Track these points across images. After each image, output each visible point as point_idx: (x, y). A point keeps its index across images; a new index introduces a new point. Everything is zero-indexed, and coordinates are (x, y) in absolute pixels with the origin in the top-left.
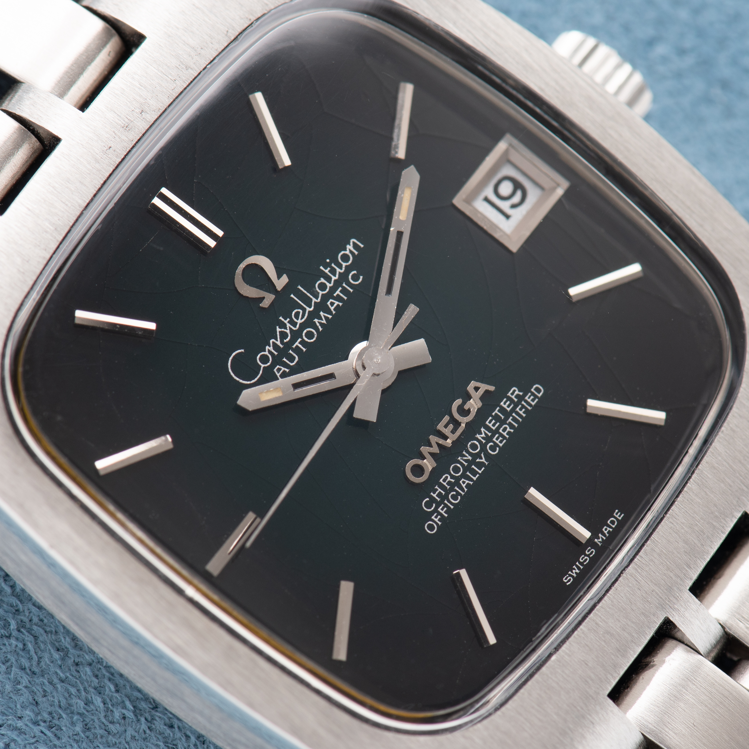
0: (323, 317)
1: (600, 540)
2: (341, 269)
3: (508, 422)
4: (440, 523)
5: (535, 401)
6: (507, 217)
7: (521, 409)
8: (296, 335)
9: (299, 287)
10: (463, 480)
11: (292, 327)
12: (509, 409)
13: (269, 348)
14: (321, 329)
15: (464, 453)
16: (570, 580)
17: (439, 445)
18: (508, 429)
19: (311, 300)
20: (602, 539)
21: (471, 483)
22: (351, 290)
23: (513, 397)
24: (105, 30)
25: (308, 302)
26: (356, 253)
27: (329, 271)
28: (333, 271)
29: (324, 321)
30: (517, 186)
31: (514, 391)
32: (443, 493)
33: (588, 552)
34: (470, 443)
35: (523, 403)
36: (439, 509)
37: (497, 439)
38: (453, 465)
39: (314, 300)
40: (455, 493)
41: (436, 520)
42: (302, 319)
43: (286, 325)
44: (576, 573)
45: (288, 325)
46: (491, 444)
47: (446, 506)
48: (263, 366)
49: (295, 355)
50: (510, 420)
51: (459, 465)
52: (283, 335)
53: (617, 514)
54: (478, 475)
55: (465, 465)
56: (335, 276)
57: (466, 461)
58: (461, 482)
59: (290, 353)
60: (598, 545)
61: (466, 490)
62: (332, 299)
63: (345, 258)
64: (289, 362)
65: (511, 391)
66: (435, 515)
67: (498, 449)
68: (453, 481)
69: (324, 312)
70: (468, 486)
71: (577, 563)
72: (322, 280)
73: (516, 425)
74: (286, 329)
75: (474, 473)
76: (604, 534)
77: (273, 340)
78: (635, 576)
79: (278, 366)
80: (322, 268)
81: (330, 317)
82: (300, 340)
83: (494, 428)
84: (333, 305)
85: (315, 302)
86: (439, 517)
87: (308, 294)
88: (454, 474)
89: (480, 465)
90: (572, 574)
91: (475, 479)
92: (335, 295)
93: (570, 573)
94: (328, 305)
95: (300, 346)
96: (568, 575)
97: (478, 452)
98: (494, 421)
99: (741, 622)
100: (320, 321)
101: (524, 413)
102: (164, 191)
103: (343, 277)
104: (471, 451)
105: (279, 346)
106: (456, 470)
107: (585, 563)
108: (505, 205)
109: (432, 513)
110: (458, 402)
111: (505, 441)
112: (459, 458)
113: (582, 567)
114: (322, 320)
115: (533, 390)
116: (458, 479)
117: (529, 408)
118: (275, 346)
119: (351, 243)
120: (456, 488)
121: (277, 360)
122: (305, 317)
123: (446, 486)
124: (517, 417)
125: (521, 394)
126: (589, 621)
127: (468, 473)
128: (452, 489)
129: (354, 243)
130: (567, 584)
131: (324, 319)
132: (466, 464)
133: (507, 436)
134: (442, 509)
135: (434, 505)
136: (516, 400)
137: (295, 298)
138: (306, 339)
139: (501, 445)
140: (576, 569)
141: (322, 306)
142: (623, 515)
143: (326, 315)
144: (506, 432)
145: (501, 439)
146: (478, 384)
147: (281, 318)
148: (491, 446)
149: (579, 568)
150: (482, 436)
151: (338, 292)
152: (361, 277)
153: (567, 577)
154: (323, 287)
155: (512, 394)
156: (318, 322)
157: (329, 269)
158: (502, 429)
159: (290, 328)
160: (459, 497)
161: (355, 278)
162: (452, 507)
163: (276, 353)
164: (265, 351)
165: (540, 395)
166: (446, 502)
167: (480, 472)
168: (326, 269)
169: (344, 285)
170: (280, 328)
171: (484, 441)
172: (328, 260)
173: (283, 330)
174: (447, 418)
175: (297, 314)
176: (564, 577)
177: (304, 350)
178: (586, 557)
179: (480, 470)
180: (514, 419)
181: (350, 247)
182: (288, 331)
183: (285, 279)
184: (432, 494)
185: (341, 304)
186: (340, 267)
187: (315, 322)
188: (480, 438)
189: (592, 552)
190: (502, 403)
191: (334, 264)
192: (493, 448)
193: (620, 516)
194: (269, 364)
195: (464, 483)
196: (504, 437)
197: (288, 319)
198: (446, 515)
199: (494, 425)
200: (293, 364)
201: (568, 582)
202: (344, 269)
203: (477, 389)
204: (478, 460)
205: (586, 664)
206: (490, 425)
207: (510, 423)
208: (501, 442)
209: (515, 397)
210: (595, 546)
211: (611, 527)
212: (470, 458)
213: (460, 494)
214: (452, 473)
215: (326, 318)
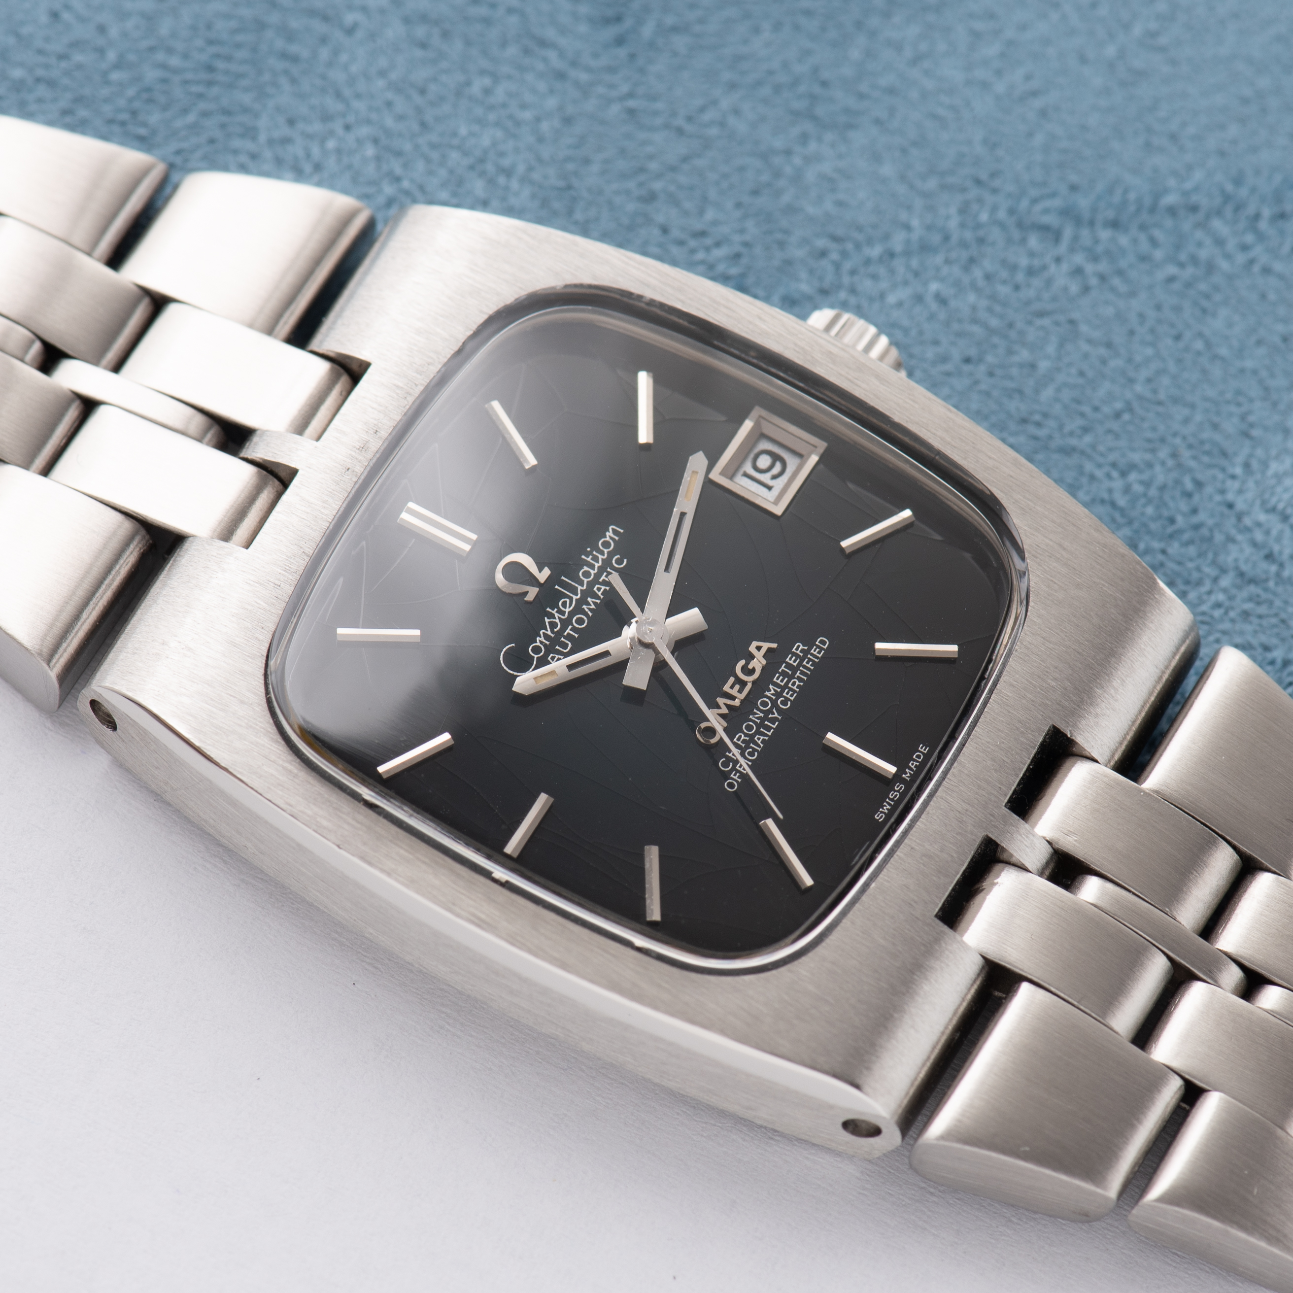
0: (591, 603)
1: (908, 775)
2: (604, 555)
3: (796, 676)
4: (740, 780)
5: (822, 653)
6: (769, 488)
7: (808, 663)
8: (566, 623)
10: (757, 736)
11: (560, 616)
12: (795, 664)
13: (540, 639)
14: (590, 614)
15: (755, 711)
16: (882, 816)
17: (727, 705)
18: (797, 683)
20: (910, 773)
21: (767, 738)
23: (798, 652)
24: (332, 370)
26: (617, 538)
27: (592, 559)
28: (596, 559)
29: (593, 607)
30: (776, 457)
31: (799, 646)
33: (897, 787)
34: (760, 701)
36: (737, 767)
37: (787, 693)
38: (745, 724)
39: (580, 588)
40: (751, 750)
41: (736, 777)
43: (554, 615)
44: (887, 809)
45: (557, 615)
46: (782, 699)
48: (536, 656)
49: (567, 642)
50: (798, 674)
51: (751, 723)
52: (553, 625)
53: (922, 748)
54: (772, 730)
55: (757, 722)
56: (598, 562)
57: (757, 718)
58: (756, 739)
59: (562, 641)
60: (907, 780)
61: (762, 745)
62: (598, 584)
63: (606, 545)
64: (563, 648)
65: (795, 647)
66: (734, 773)
67: (789, 703)
68: (748, 738)
69: (591, 598)
70: (763, 741)
71: (887, 800)
72: (586, 568)
73: (805, 678)
74: (555, 619)
75: (768, 728)
76: (911, 769)
78: (946, 798)
80: (583, 557)
81: (598, 601)
82: (570, 627)
83: (782, 684)
86: (738, 774)
88: (748, 732)
89: (773, 721)
90: (883, 810)
91: (770, 734)
93: (881, 810)
94: (595, 591)
95: (571, 632)
96: (879, 813)
97: (769, 708)
98: (781, 677)
99: (1068, 836)
100: (588, 607)
101: (811, 665)
102: (411, 505)
104: (762, 708)
105: (550, 636)
106: (749, 728)
107: (895, 799)
108: (765, 478)
109: (730, 772)
110: (742, 662)
111: (795, 695)
112: (751, 717)
113: (892, 803)
114: (591, 605)
115: (817, 643)
116: (752, 737)
117: (816, 660)
118: (546, 637)
119: (610, 530)
120: (751, 745)
123: (741, 744)
124: (805, 670)
125: (806, 648)
126: (904, 847)
127: (762, 729)
128: (748, 747)
129: (613, 529)
130: (880, 821)
131: (592, 604)
132: (759, 721)
133: (798, 690)
134: (740, 767)
135: (731, 764)
136: (801, 654)
137: (560, 589)
138: (577, 626)
139: (792, 699)
140: (887, 805)
142: (928, 748)
144: (795, 686)
145: (791, 693)
147: (548, 609)
148: (782, 701)
149: (889, 804)
150: (771, 693)
152: (625, 561)
153: (879, 815)
154: (587, 575)
155: (797, 649)
156: (587, 608)
157: (591, 557)
158: (791, 683)
159: (559, 618)
160: (756, 753)
161: (619, 562)
162: (750, 763)
163: (548, 643)
164: (537, 642)
165: (825, 647)
167: (774, 727)
168: (588, 557)
170: (548, 618)
171: (774, 698)
172: (589, 549)
173: (551, 620)
174: (732, 680)
176: (876, 814)
177: (576, 636)
178: (896, 793)
179: (774, 725)
180: (802, 673)
181: (609, 534)
182: (557, 621)
184: (727, 754)
186: (602, 553)
187: (584, 608)
188: (769, 695)
189: (902, 787)
190: (788, 660)
191: (596, 552)
192: (784, 703)
193: (925, 750)
195: (759, 739)
196: (794, 691)
197: (556, 610)
199: (782, 681)
201: (880, 819)
204: (770, 716)
205: (908, 888)
206: (779, 681)
207: (798, 676)
208: (792, 696)
209: (800, 652)
210: (903, 781)
211: (918, 762)
212: (762, 715)
213: (757, 751)
214: (745, 731)
215: (595, 603)
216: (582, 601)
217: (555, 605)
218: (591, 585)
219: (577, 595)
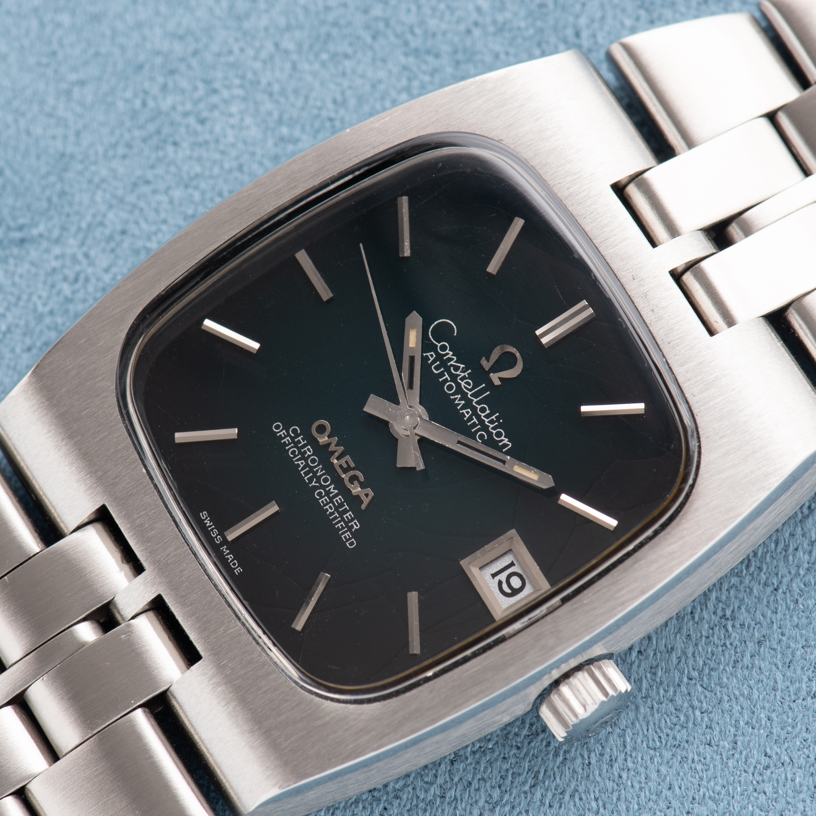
0: (460, 402)
1: (224, 550)
2: (492, 429)
3: (335, 512)
4: (278, 435)
5: (344, 539)
6: (494, 575)
7: (342, 525)
8: (454, 378)
9: (488, 393)
10: (304, 463)
11: (461, 377)
12: (345, 516)
13: (450, 355)
14: (452, 397)
15: (324, 471)
16: (204, 517)
17: (335, 452)
18: (330, 510)
19: (476, 398)
20: (225, 552)
21: (300, 469)
22: (473, 430)
23: (353, 523)
25: (475, 395)
26: (500, 444)
27: (493, 419)
28: (492, 422)
29: (457, 402)
30: (515, 592)
31: (357, 526)
32: (299, 445)
33: (219, 537)
34: (329, 478)
35: (346, 529)
36: (288, 438)
37: (326, 500)
38: (317, 459)
39: (475, 400)
40: (297, 454)
41: (281, 433)
42: (464, 386)
44: (207, 523)
45: (463, 374)
46: (324, 494)
47: (290, 444)
48: (439, 345)
49: (439, 371)
50: (336, 514)
51: (316, 464)
52: (456, 368)
53: (239, 570)
54: (303, 476)
55: (315, 468)
56: (488, 422)
57: (318, 470)
58: (303, 461)
59: (442, 368)
60: (222, 548)
61: (296, 463)
62: (471, 414)
63: (499, 435)
64: (436, 366)
65: (357, 523)
66: (286, 434)
67: (318, 497)
68: (306, 456)
69: (464, 404)
70: (298, 465)
71: (213, 527)
72: (488, 412)
73: (331, 518)
74: (461, 372)
75: (306, 474)
76: (228, 554)
77: (455, 360)
79: (435, 356)
80: (498, 414)
81: (459, 408)
82: (449, 379)
83: (334, 500)
84: (467, 413)
85: (473, 400)
86: (283, 436)
87: (481, 397)
88: (310, 458)
89: (311, 480)
90: (207, 520)
91: (302, 472)
92: (474, 417)
93: (209, 519)
94: (468, 409)
95: (444, 378)
96: (207, 516)
97: (321, 482)
98: (340, 502)
100: (458, 399)
101: (338, 527)
102: (590, 311)
103: (485, 428)
104: (324, 477)
105: (450, 362)
106: (313, 461)
107: (211, 532)
108: (503, 577)
109: (288, 432)
110: (362, 479)
111: (322, 505)
112: (321, 466)
113: (209, 529)
115: (353, 540)
116: (306, 460)
117: (341, 532)
118: (450, 359)
119: (508, 443)
120: (300, 456)
121: (439, 357)
122: (464, 389)
123: (304, 449)
124: (337, 521)
125: (353, 530)
127: (308, 469)
128: (300, 453)
129: (509, 445)
130: (201, 513)
132: (315, 470)
133: (325, 508)
134: (288, 440)
135: (293, 435)
136: (350, 524)
137: (481, 387)
138: (448, 384)
139: (320, 501)
140: (210, 524)
141: (468, 404)
142: (237, 574)
143: (461, 405)
144: (328, 508)
145: (325, 502)
146: (370, 497)
147: (470, 371)
148: (322, 493)
149: (210, 526)
150: (332, 489)
151: (475, 420)
152: (481, 442)
154: (483, 410)
155: (355, 523)
157: (495, 419)
158: (332, 506)
159: (460, 375)
160: (292, 456)
161: (482, 437)
162: (287, 448)
163: (445, 358)
164: (449, 351)
165: (347, 544)
166: (292, 445)
167: (306, 478)
168: (496, 417)
169: (479, 426)
170: (463, 368)
171: (327, 489)
172: (501, 421)
173: (461, 369)
174: (352, 465)
175: (469, 384)
176: (207, 513)
177: (441, 380)
178: (215, 535)
180: (336, 518)
181: (506, 441)
182: (458, 373)
183: (497, 382)
184: (302, 436)
185: (465, 419)
186: (494, 428)
187: (459, 395)
188: (331, 487)
189: (218, 541)
190: (350, 513)
191: (497, 425)
192: (320, 494)
193: (237, 571)
194: (439, 350)
195: (302, 463)
196: (325, 505)
197: (467, 376)
198: (282, 441)
199: (337, 501)
200: (433, 368)
202: (491, 430)
203: (367, 495)
204: (315, 480)
206: (337, 498)
208: (322, 502)
209: (352, 525)
210: (222, 544)
211: (231, 561)
212: (319, 474)
213: (294, 457)
214: (312, 457)
215: (459, 404)
216: (464, 396)
217: (470, 376)
218: (474, 409)
219: (470, 395)
